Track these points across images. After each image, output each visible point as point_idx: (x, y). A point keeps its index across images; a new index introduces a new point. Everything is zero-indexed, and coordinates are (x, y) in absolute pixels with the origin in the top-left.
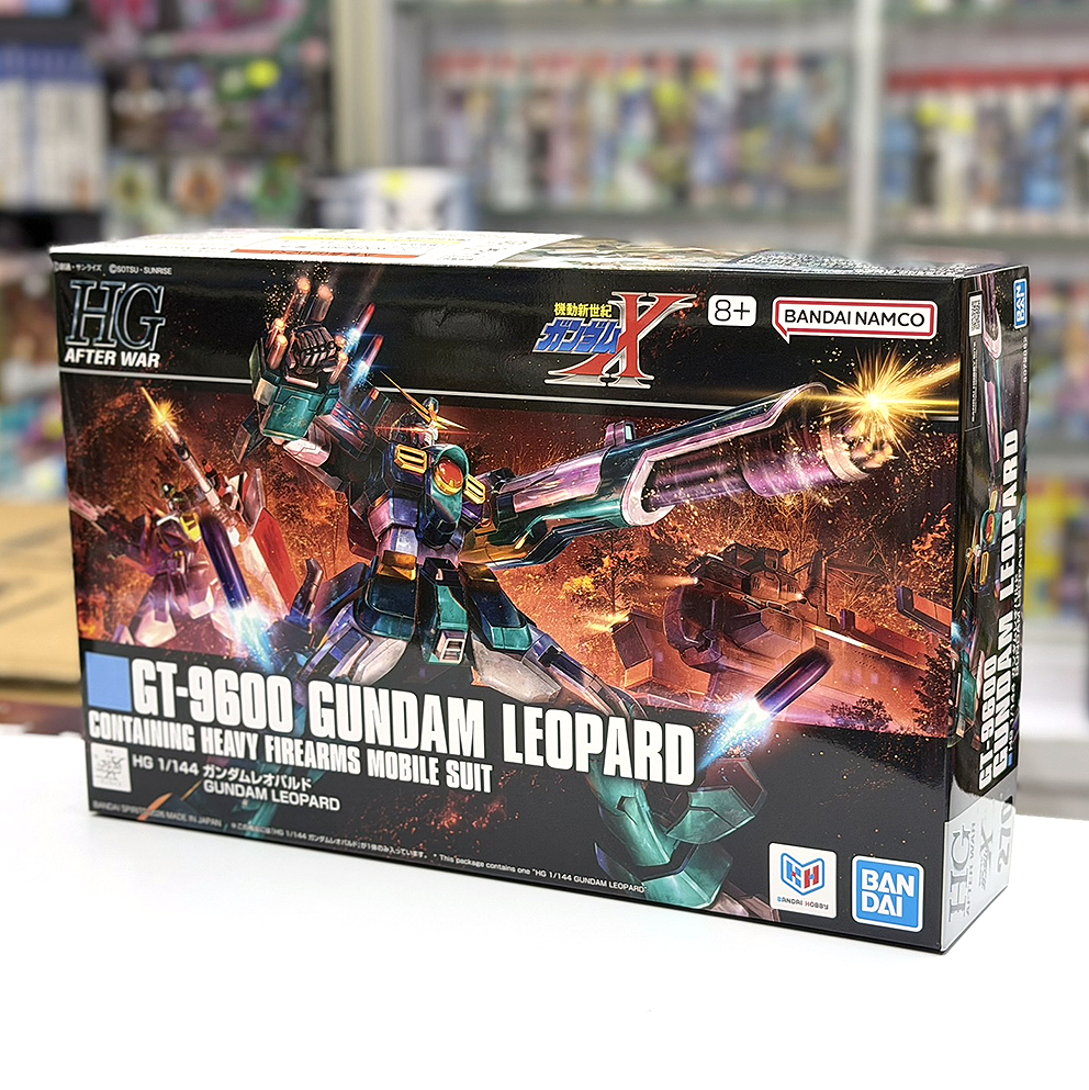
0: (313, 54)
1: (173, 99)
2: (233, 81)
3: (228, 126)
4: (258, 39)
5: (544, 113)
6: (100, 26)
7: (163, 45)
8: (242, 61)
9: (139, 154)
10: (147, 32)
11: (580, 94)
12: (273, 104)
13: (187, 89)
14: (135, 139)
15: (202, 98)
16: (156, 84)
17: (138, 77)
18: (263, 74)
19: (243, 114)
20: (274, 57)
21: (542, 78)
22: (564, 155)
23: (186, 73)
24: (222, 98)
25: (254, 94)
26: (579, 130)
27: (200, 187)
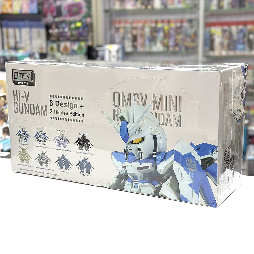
0: (88, 20)
1: (61, 30)
2: (73, 26)
3: (72, 35)
4: (77, 18)
5: (135, 32)
6: (45, 16)
7: (57, 20)
8: (75, 22)
9: (53, 42)
10: (54, 17)
11: (143, 28)
12: (81, 30)
13: (64, 28)
14: (53, 39)
15: (66, 30)
16: (58, 28)
17: (54, 26)
18: (79, 24)
19: (75, 32)
20: (80, 21)
21: (135, 25)
22: (140, 41)
23: (64, 25)
24: (70, 30)
25: (77, 28)
26: (143, 36)
27: (66, 48)
